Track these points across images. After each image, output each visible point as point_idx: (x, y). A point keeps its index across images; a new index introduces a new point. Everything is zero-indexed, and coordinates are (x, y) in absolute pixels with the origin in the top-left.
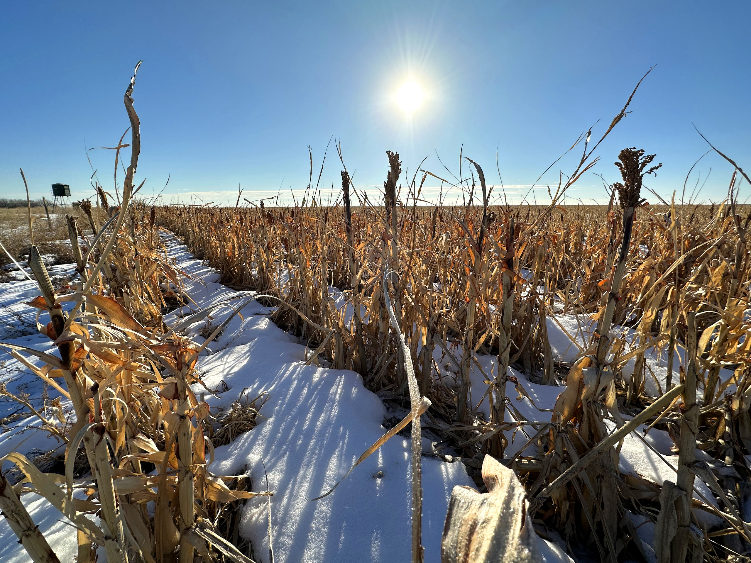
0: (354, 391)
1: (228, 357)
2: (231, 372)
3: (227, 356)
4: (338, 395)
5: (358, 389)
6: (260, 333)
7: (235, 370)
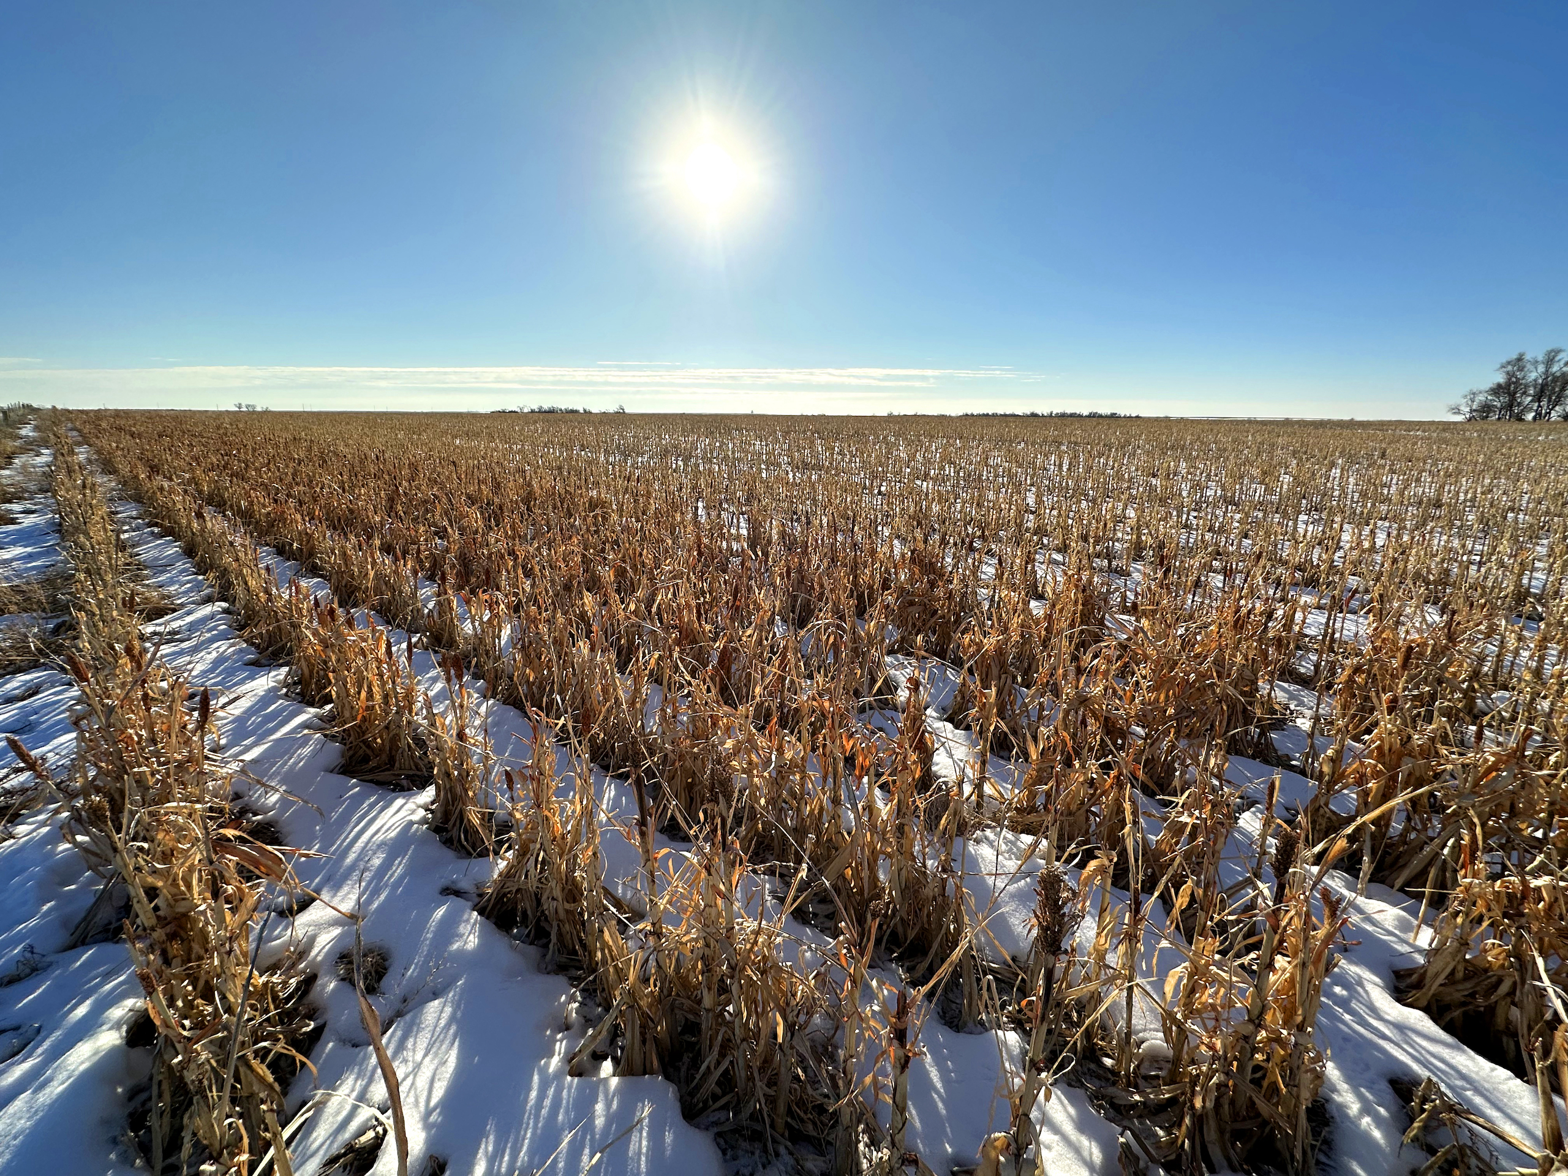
0: (669, 1138)
1: (415, 1043)
2: (433, 1103)
3: (411, 1040)
4: (643, 1158)
5: (674, 1133)
6: (467, 960)
7: (439, 1093)
